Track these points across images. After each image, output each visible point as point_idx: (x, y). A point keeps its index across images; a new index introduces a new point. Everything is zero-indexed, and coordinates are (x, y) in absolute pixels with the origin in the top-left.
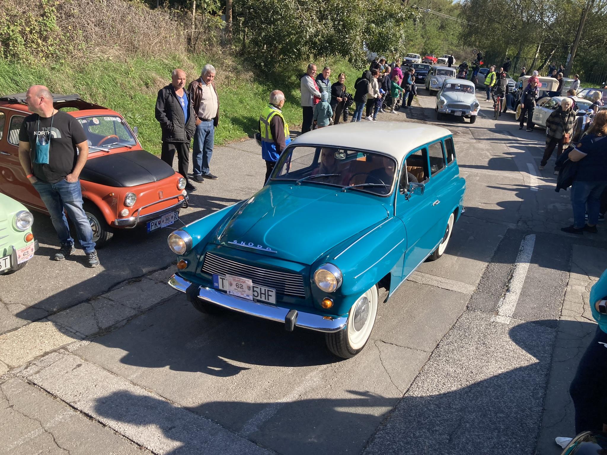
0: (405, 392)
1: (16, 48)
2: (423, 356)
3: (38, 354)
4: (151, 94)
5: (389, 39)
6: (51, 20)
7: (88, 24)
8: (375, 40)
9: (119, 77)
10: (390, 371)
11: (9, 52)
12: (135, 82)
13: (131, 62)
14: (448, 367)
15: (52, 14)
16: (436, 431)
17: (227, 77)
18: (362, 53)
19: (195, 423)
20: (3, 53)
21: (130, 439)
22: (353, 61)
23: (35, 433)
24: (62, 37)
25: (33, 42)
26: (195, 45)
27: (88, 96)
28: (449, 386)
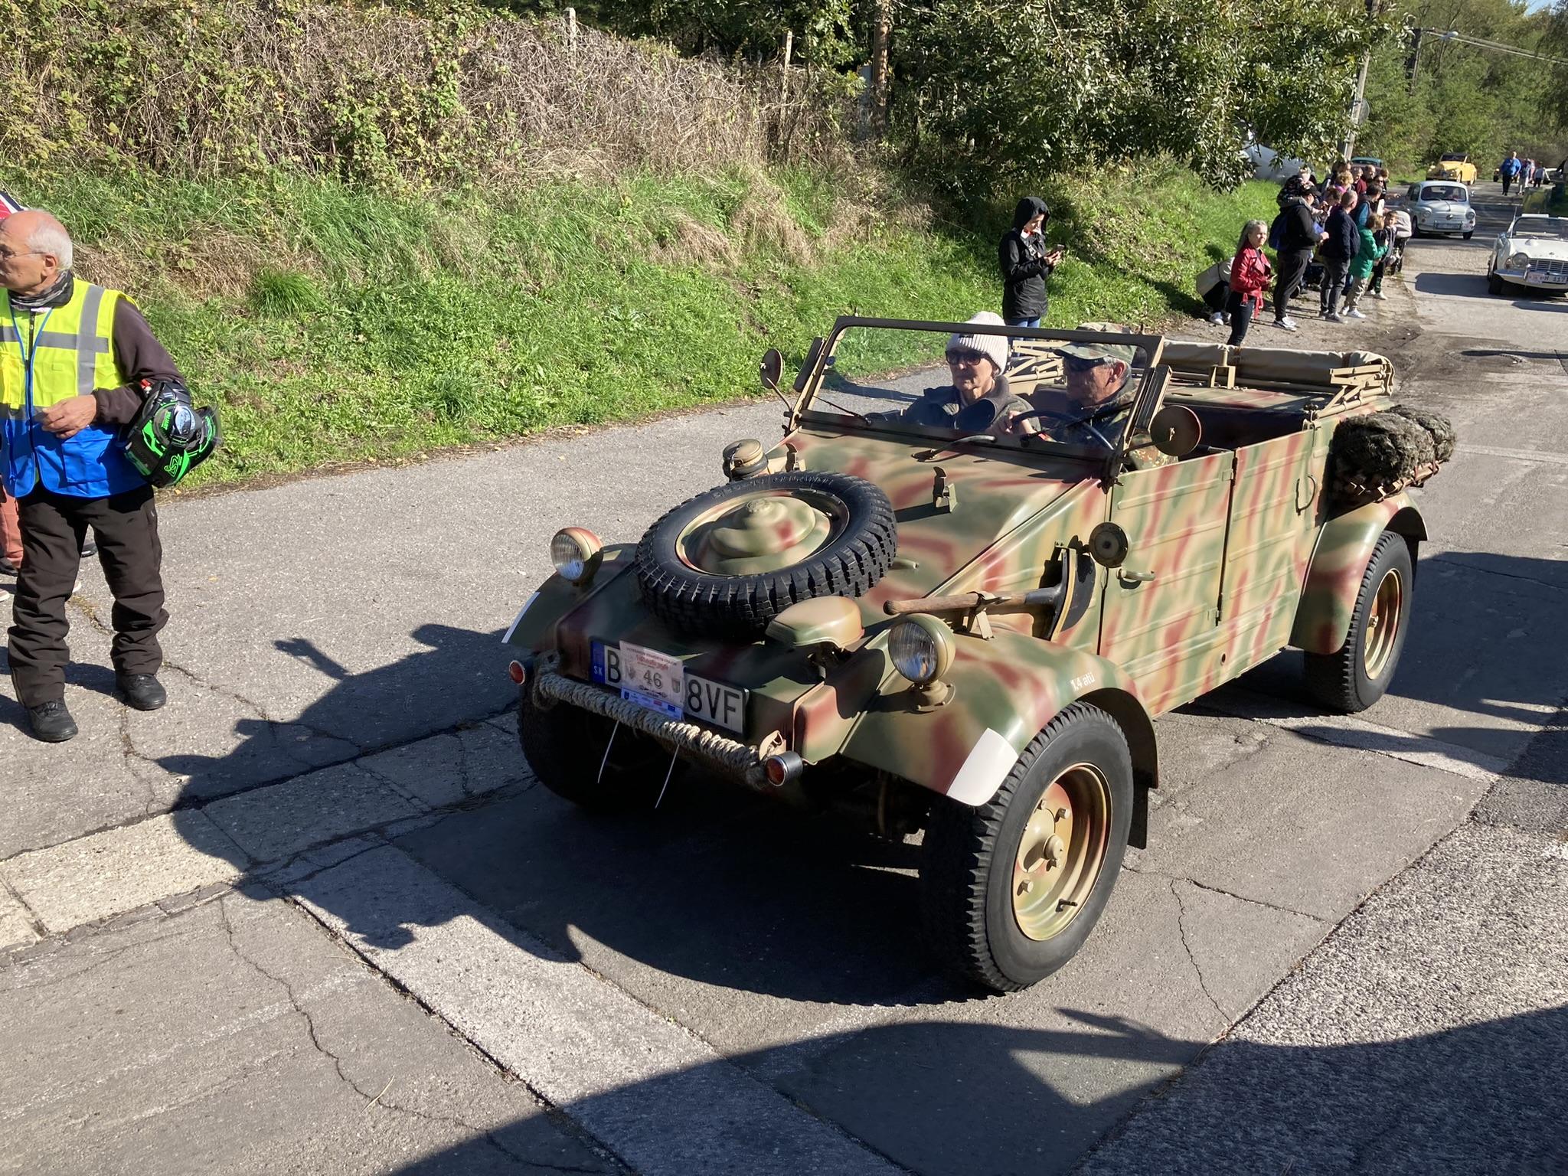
0: (1238, 1018)
1: (367, 158)
2: (1308, 930)
3: (319, 838)
4: (670, 262)
5: (1309, 101)
6: (449, 91)
7: (532, 98)
8: (1271, 106)
9: (595, 222)
10: (1202, 960)
11: (352, 167)
12: (633, 233)
13: (625, 184)
14: (1384, 965)
15: (451, 77)
16: (1316, 1132)
17: (864, 221)
18: (1231, 145)
19: (646, 1032)
20: (338, 169)
21: (482, 1051)
22: (1204, 165)
23: (273, 1010)
24: (471, 130)
25: (406, 143)
26: (786, 141)
27: (521, 266)
28: (1379, 1016)
